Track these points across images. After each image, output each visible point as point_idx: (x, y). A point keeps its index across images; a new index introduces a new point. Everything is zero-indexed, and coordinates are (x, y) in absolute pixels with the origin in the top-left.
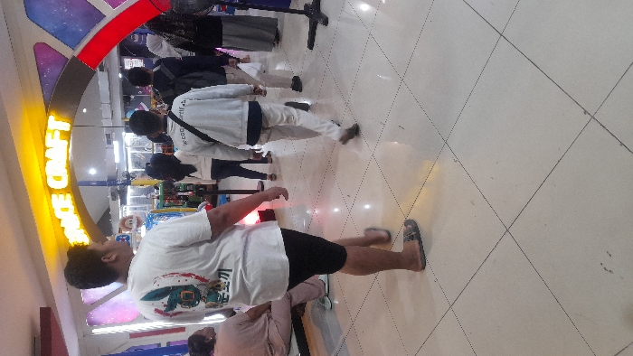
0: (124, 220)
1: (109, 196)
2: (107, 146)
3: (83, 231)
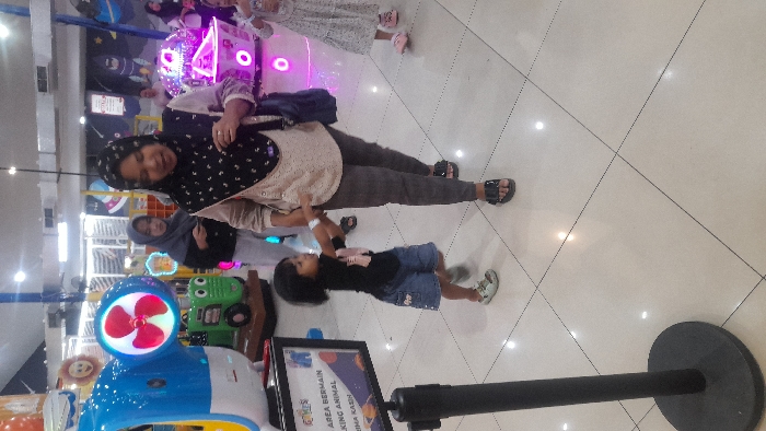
0: (68, 364)
1: (45, 320)
2: (45, 230)
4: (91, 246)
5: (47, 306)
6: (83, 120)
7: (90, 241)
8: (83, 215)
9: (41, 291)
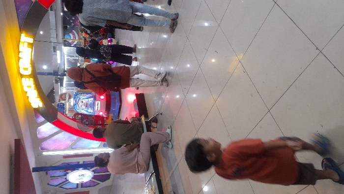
0: (62, 95)
1: (54, 81)
2: (53, 53)
3: (39, 99)
4: (66, 58)
5: (54, 77)
6: (62, 14)
7: (65, 56)
8: (63, 47)
9: (52, 72)
